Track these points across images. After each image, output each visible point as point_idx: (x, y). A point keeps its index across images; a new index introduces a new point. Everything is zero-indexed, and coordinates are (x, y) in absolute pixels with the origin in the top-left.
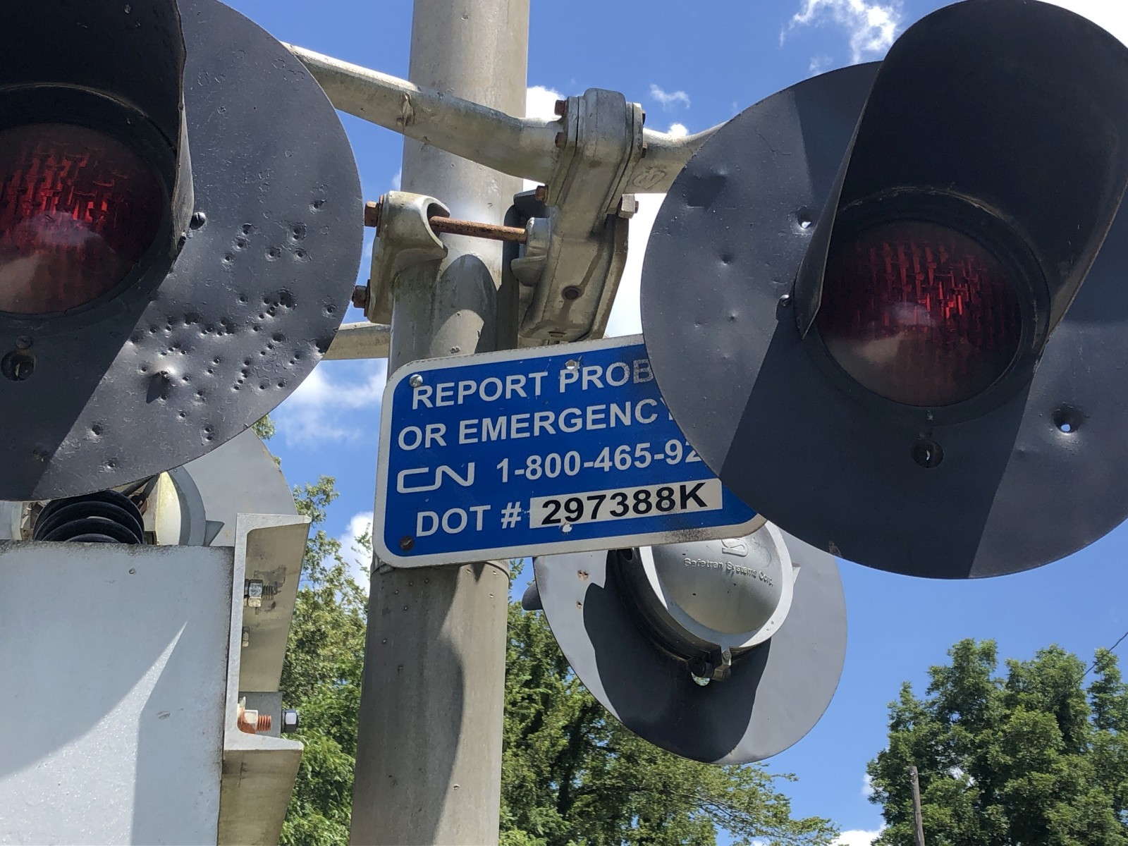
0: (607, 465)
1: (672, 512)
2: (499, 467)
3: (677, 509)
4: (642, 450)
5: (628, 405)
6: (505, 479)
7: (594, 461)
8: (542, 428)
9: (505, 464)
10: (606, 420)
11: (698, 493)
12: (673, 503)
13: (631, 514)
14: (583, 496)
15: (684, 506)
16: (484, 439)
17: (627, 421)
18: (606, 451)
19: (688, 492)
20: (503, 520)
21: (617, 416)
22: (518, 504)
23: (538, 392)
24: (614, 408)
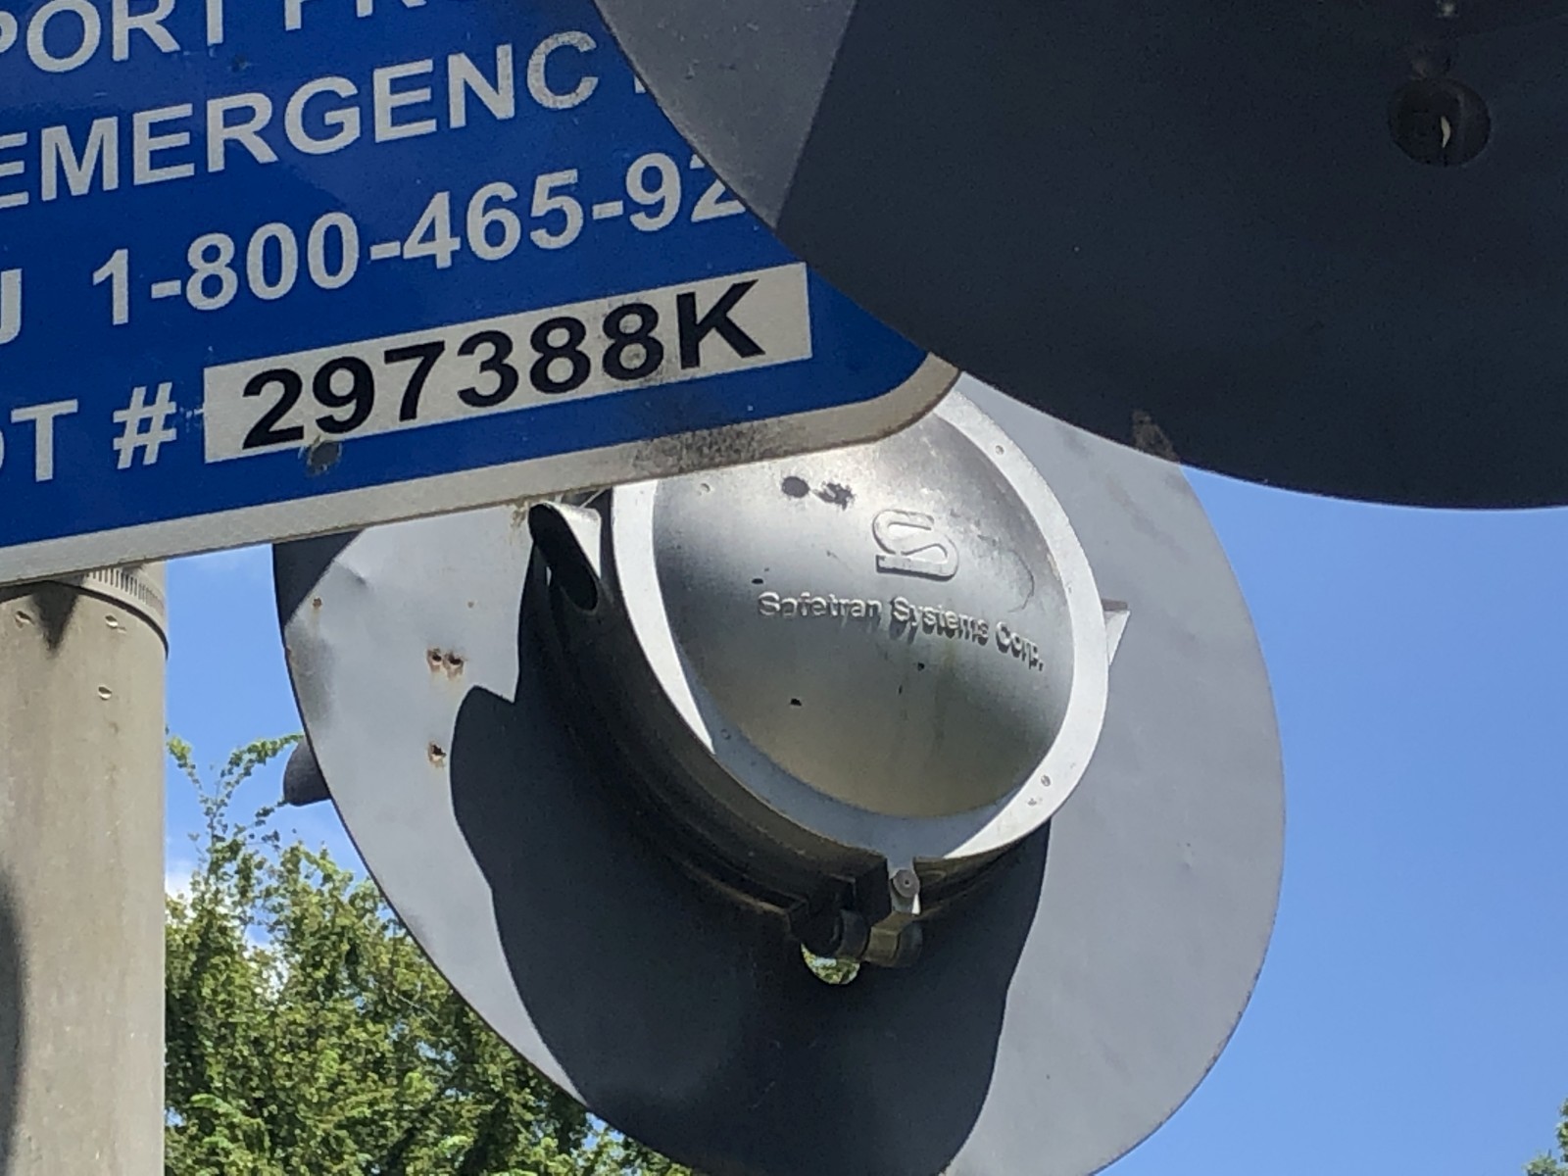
0: (443, 249)
1: (655, 379)
2: (99, 277)
3: (671, 371)
4: (554, 192)
5: (504, 55)
6: (120, 314)
7: (403, 242)
8: (233, 148)
9: (117, 266)
10: (438, 107)
11: (737, 314)
12: (655, 351)
13: (526, 396)
14: (371, 351)
15: (690, 357)
16: (49, 192)
17: (502, 105)
18: (439, 206)
19: (702, 311)
20: (117, 443)
21: (468, 90)
22: (165, 390)
23: (215, 33)
24: (461, 69)
